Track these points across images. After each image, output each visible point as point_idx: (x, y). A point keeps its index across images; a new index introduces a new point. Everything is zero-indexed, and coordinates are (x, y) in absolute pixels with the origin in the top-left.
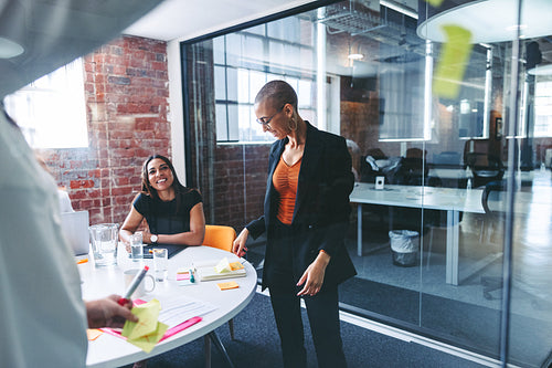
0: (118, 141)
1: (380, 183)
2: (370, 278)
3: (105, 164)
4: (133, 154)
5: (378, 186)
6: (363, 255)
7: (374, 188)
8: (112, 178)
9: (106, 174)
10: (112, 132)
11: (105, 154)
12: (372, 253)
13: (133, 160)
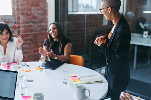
0: (25, 12)
1: (146, 34)
2: (141, 80)
3: (19, 23)
4: (31, 18)
5: (145, 36)
6: (137, 68)
7: (142, 37)
8: (21, 29)
9: (19, 27)
10: (22, 8)
11: (19, 18)
12: (140, 68)
13: (31, 21)
